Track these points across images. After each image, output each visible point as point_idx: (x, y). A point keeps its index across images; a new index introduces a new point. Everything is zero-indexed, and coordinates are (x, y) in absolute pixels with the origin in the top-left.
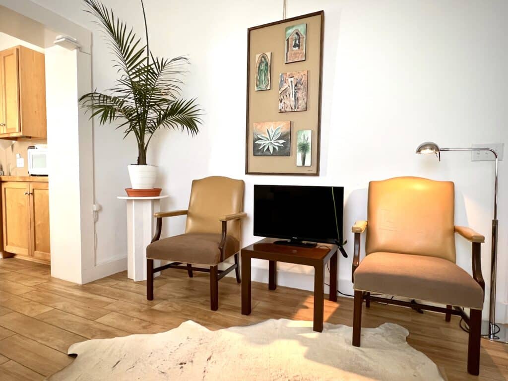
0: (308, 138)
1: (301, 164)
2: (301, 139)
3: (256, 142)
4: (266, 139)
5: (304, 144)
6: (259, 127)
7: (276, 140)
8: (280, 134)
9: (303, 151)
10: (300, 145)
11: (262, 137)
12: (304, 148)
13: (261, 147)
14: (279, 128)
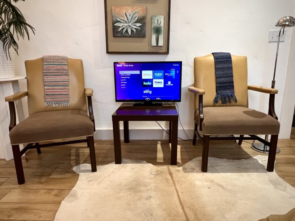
0: (161, 22)
1: (155, 45)
2: (155, 23)
3: (115, 25)
4: (124, 22)
5: (158, 28)
6: (117, 10)
7: (134, 23)
8: (137, 18)
9: (157, 34)
10: (155, 28)
11: (121, 20)
12: (158, 31)
13: (120, 29)
14: (136, 12)
